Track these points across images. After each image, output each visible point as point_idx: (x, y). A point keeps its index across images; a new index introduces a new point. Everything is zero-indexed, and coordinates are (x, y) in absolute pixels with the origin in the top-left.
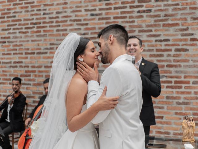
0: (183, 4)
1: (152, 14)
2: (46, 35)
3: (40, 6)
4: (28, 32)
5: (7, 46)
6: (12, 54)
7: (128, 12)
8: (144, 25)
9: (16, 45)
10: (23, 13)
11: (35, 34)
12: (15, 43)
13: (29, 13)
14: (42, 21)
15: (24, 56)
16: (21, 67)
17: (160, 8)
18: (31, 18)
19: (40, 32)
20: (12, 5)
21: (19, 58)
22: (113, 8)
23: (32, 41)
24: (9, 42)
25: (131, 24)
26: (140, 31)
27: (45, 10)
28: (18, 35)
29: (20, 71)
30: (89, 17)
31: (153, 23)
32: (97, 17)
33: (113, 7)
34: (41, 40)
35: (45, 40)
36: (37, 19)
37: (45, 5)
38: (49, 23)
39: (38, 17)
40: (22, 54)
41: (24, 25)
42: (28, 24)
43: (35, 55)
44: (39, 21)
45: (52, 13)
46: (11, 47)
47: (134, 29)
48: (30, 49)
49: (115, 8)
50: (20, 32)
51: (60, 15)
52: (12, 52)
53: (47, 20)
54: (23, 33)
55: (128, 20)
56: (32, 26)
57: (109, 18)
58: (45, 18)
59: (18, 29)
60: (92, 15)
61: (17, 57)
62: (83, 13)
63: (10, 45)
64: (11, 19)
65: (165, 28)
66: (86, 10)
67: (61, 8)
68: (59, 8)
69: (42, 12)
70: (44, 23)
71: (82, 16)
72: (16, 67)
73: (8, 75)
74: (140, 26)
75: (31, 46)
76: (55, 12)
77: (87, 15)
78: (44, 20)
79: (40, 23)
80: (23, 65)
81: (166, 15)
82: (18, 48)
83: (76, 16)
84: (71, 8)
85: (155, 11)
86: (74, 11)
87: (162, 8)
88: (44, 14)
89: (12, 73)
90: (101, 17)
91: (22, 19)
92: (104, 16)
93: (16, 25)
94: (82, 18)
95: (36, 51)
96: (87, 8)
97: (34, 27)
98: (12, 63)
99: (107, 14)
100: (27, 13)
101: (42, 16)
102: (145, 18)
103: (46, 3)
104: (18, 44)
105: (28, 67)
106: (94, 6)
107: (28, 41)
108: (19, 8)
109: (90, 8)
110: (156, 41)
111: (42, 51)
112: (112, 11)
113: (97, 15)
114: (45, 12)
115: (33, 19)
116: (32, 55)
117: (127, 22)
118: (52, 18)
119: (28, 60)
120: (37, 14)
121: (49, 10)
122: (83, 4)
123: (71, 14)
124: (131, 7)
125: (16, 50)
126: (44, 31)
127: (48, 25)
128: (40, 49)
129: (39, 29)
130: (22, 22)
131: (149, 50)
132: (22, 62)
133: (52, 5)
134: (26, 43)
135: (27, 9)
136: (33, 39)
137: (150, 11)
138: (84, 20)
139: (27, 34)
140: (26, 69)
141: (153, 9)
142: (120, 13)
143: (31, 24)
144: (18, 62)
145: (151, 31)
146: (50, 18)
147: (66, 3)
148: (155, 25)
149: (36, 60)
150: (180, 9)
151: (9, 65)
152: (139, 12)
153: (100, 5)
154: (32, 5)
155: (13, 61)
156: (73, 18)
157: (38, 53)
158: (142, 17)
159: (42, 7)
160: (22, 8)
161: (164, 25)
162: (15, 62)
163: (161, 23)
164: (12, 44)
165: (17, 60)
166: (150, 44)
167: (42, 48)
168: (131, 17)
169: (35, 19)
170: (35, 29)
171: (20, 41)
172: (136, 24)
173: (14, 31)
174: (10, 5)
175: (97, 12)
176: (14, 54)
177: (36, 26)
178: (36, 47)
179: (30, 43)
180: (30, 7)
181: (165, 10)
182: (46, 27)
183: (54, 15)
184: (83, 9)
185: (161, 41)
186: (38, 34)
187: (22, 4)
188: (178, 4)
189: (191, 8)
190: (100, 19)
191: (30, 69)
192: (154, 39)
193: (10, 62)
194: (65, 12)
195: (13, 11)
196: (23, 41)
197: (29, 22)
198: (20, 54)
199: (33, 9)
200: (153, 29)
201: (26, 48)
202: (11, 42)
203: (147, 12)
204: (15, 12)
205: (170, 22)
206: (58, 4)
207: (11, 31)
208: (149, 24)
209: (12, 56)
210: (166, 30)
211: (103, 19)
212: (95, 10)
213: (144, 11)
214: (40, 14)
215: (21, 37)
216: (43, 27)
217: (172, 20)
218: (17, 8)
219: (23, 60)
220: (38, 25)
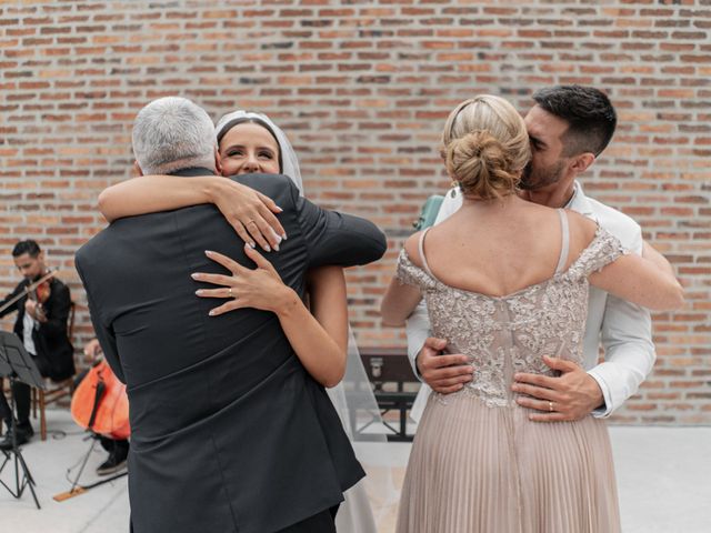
0: (462, 68)
1: (390, 86)
2: (121, 126)
3: (102, 49)
4: (68, 117)
5: (9, 153)
6: (23, 173)
7: (335, 80)
8: (372, 111)
9: (34, 151)
10: (55, 67)
11: (89, 124)
12: (30, 146)
13: (72, 68)
14: (108, 89)
15: (57, 178)
16: (48, 207)
17: (409, 74)
18: (77, 79)
19: (103, 117)
20: (20, 42)
21: (44, 184)
22: (297, 69)
23: (81, 140)
24: (11, 141)
25: (343, 109)
26: (362, 126)
27: (117, 61)
28: (39, 123)
29: (49, 218)
30: (237, 86)
31: (392, 107)
32: (258, 88)
33: (296, 64)
34: (106, 140)
35: (118, 139)
36: (94, 83)
37: (116, 49)
38: (128, 95)
39: (97, 78)
40: (51, 173)
41: (57, 97)
42: (67, 96)
43: (90, 178)
44: (99, 89)
45: (137, 71)
46: (20, 156)
47: (349, 120)
48: (75, 162)
49: (304, 68)
50: (44, 117)
51: (159, 78)
52: (23, 169)
53: (124, 88)
54: (55, 118)
55: (333, 97)
56: (79, 101)
57: (288, 92)
58: (117, 83)
59: (39, 107)
60: (244, 81)
61: (39, 184)
62: (221, 74)
63: (16, 151)
64: (17, 81)
65: (422, 121)
66: (228, 69)
67: (162, 60)
68: (156, 60)
69: (108, 67)
70: (114, 94)
71: (217, 82)
72: (36, 207)
73: (12, 231)
74: (362, 114)
75: (78, 153)
76: (144, 68)
77: (230, 80)
78: (114, 88)
79: (103, 95)
80: (56, 202)
81: (423, 92)
82: (39, 158)
83: (202, 81)
84: (188, 59)
85: (400, 80)
86: (195, 70)
87: (416, 74)
88: (114, 71)
89: (24, 223)
90: (266, 86)
91: (52, 84)
92: (274, 85)
93: (33, 96)
94: (219, 88)
95: (92, 168)
96: (231, 64)
97: (85, 105)
98: (24, 197)
99: (282, 80)
100: (65, 68)
101: (108, 77)
102: (374, 96)
103: (120, 44)
104: (40, 146)
105: (70, 207)
106: (248, 58)
107: (69, 140)
108: (41, 51)
109: (239, 63)
110: (400, 150)
111: (108, 167)
112: (296, 74)
113: (256, 82)
114: (115, 66)
115: (83, 83)
116: (82, 178)
117: (332, 103)
118: (138, 83)
119: (70, 191)
120: (93, 72)
121: (129, 61)
122: (220, 53)
123: (190, 76)
124: (341, 67)
125: (35, 163)
126: (115, 116)
127: (126, 101)
128: (104, 162)
129: (101, 111)
130: (52, 90)
131: (384, 172)
132: (51, 196)
133: (137, 49)
134: (63, 145)
135: (65, 57)
136: (83, 135)
137: (386, 79)
138: (225, 92)
139: (67, 123)
140: (65, 213)
141: (395, 76)
142: (314, 80)
143: (78, 95)
144: (40, 196)
145: (388, 126)
146: (131, 83)
147: (174, 48)
148: (398, 114)
149: (91, 191)
150: (454, 79)
151: (15, 203)
152: (360, 80)
153: (266, 58)
154: (79, 45)
155: (25, 192)
156: (195, 86)
157: (98, 173)
158: (366, 92)
159: (108, 54)
160: (50, 52)
161: (419, 114)
162: (31, 196)
163: (412, 110)
164: (21, 148)
165: (39, 191)
166: (385, 156)
167: (110, 159)
168: (341, 92)
169: (88, 83)
170: (89, 111)
171: (46, 141)
172: (352, 108)
173: (27, 113)
174: (15, 42)
175: (258, 75)
176: (28, 173)
177: (91, 102)
178: (92, 157)
179: (75, 144)
180: (73, 52)
181: (423, 79)
182: (120, 105)
183: (143, 76)
184: (220, 66)
185: (410, 150)
186: (97, 123)
187: (50, 41)
188: (449, 68)
189: (480, 79)
190: (263, 92)
191: (76, 213)
192: (394, 145)
193: (19, 196)
194: (174, 70)
195: (26, 59)
196: (55, 141)
197: (72, 91)
198: (45, 173)
199: (82, 57)
200: (393, 122)
201: (65, 157)
202: (20, 142)
203: (380, 82)
204: (29, 63)
205: (432, 108)
206: (152, 49)
207: (20, 112)
208: (385, 110)
209: (22, 180)
210: (424, 126)
211: (272, 92)
212: (251, 69)
213: (372, 80)
214: (103, 72)
215: (49, 130)
216: (112, 106)
217: (437, 103)
218: (37, 52)
219: (57, 191)
220: (98, 101)
